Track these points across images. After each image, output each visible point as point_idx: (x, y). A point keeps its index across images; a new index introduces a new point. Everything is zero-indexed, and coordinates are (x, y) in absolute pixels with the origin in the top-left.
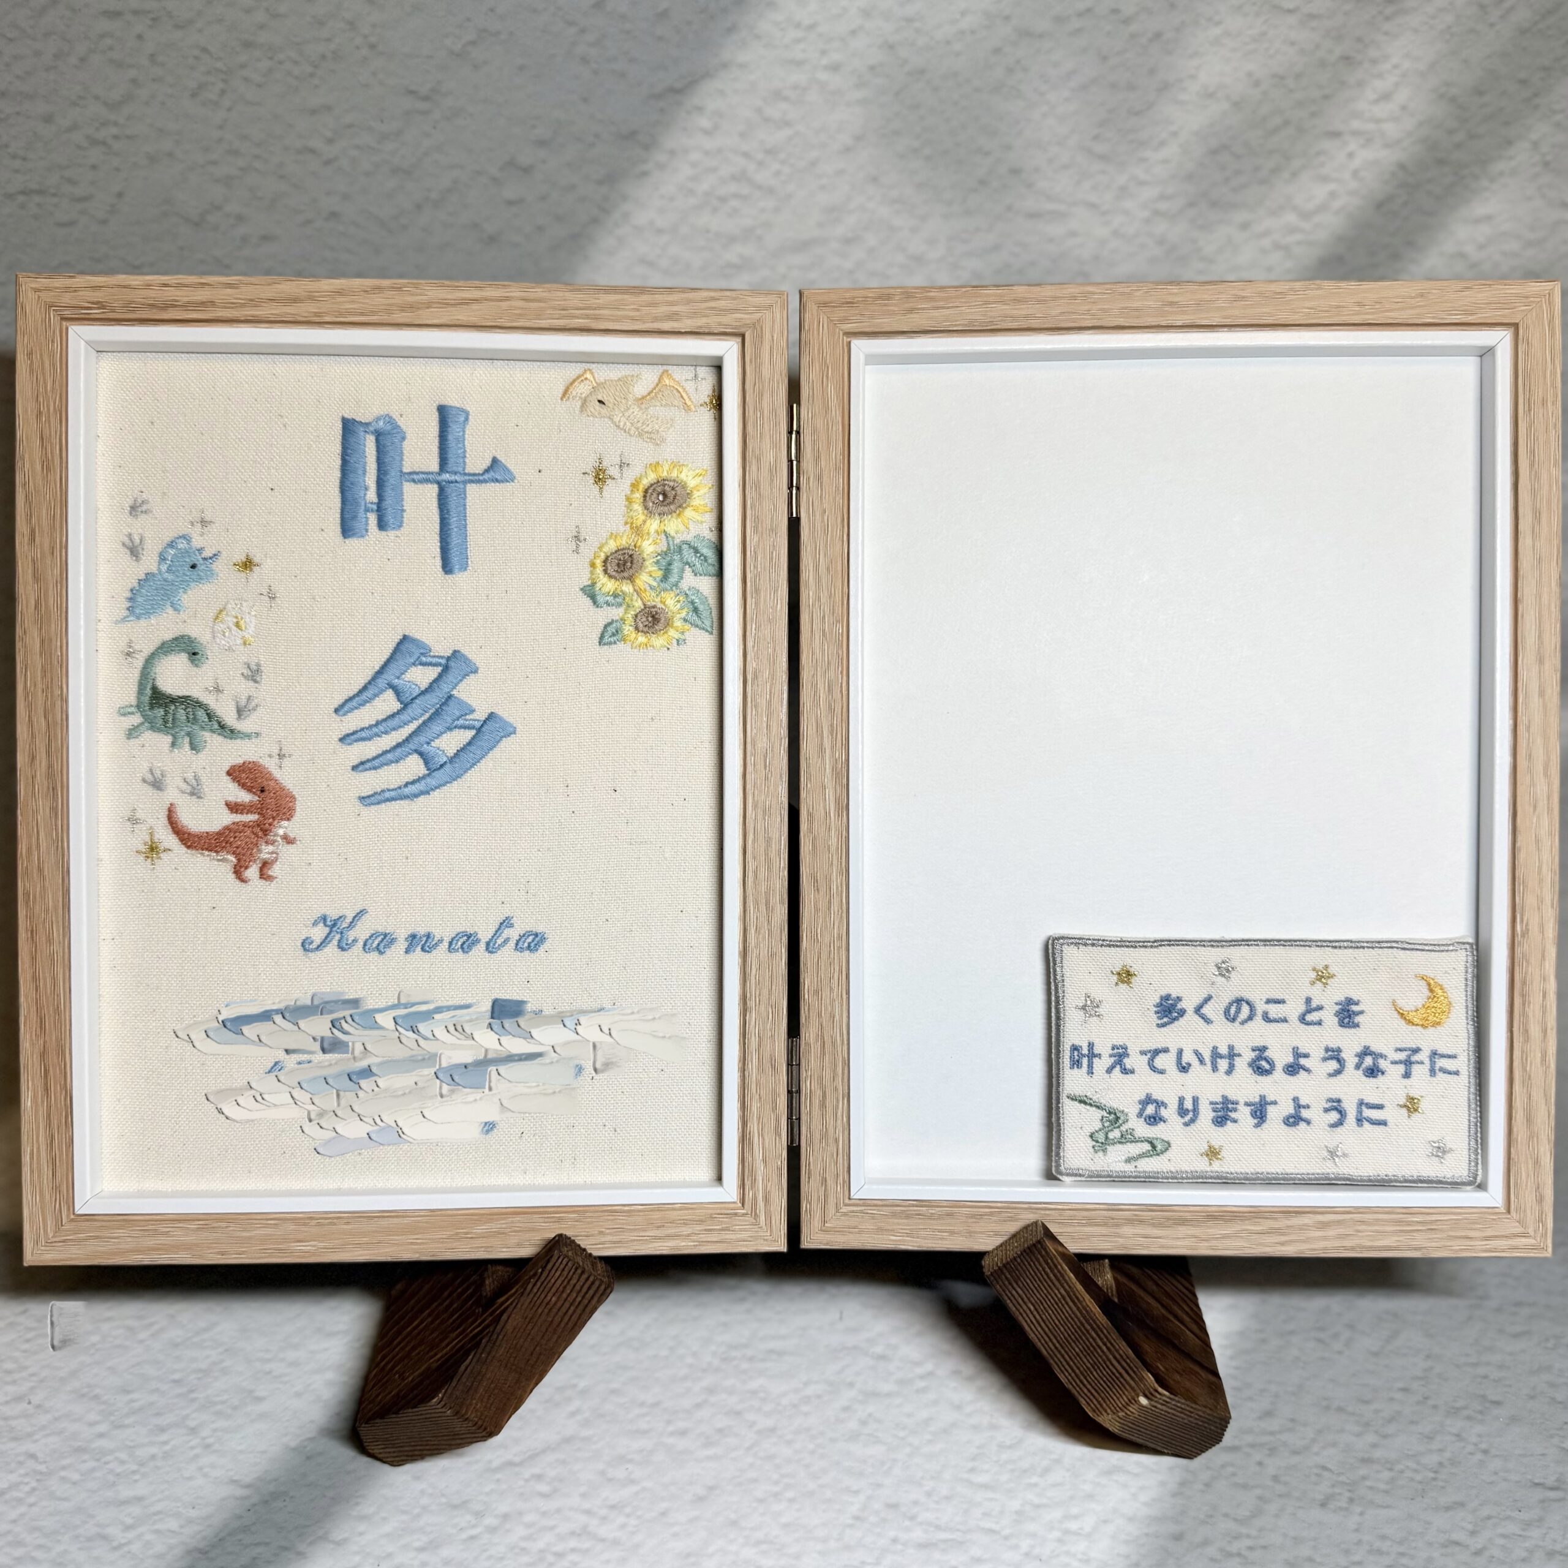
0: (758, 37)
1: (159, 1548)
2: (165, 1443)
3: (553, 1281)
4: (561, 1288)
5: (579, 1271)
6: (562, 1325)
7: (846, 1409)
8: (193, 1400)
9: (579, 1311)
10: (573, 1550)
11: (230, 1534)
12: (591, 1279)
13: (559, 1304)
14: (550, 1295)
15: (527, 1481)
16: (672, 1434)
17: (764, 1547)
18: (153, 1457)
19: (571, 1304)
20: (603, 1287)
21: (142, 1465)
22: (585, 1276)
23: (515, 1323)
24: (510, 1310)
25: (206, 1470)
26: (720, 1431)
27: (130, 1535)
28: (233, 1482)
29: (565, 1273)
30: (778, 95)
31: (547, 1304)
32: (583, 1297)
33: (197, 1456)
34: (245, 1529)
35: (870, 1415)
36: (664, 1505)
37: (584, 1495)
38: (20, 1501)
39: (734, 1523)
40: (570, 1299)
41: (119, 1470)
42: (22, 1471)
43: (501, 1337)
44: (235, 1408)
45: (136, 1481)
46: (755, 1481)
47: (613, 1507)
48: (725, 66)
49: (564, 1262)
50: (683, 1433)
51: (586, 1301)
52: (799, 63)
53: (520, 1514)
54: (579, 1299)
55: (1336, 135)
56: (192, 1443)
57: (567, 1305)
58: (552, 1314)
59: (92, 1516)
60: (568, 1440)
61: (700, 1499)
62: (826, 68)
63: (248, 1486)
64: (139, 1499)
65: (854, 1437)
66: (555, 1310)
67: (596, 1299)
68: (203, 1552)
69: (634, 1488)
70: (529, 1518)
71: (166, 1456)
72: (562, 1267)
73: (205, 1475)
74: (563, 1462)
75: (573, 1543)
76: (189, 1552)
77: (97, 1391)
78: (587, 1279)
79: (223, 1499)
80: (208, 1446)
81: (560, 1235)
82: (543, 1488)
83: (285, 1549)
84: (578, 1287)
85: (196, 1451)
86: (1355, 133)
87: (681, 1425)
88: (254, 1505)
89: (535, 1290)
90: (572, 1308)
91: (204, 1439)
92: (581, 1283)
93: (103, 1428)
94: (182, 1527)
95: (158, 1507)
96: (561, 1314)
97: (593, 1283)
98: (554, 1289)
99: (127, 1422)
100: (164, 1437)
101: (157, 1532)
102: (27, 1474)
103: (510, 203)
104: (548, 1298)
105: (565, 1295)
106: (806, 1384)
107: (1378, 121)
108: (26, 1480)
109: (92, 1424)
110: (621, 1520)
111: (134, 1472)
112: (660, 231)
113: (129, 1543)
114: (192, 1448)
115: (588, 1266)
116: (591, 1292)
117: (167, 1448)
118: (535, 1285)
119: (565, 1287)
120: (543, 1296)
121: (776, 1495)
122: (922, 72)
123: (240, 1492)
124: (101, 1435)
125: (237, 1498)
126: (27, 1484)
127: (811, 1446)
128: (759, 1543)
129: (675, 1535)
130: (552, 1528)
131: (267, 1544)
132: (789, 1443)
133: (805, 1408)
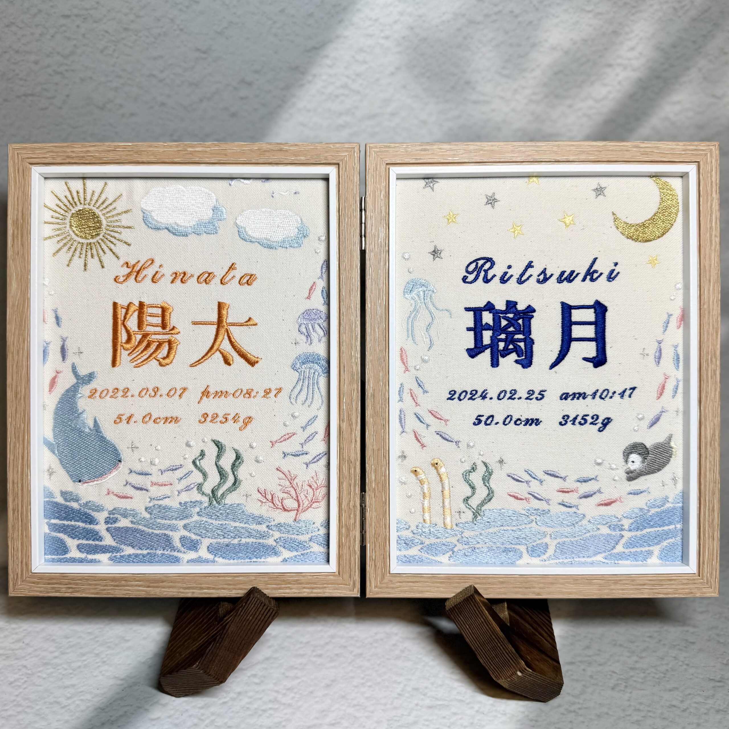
1: (83, 707)
2: (85, 660)
3: (250, 609)
4: (254, 613)
5: (263, 605)
6: (255, 630)
7: (394, 645)
8: (98, 641)
9: (262, 624)
10: (270, 709)
11: (114, 701)
12: (269, 608)
13: (253, 620)
14: (249, 616)
15: (249, 677)
16: (315, 656)
17: (357, 707)
18: (79, 667)
19: (259, 621)
20: (274, 612)
21: (74, 670)
22: (265, 607)
23: (232, 629)
24: (230, 623)
25: (104, 672)
26: (337, 655)
27: (70, 701)
28: (115, 678)
29: (256, 605)
30: (362, 50)
31: (248, 620)
32: (265, 617)
33: (99, 666)
34: (121, 699)
35: (405, 648)
36: (311, 689)
37: (275, 684)
38: (19, 687)
39: (343, 697)
40: (259, 618)
41: (64, 672)
42: (20, 673)
43: (226, 636)
44: (116, 645)
45: (72, 678)
46: (353, 677)
47: (288, 689)
48: (338, 37)
49: (256, 600)
50: (320, 656)
51: (266, 619)
52: (372, 36)
53: (246, 692)
54: (263, 618)
55: (610, 65)
56: (97, 661)
57: (257, 621)
58: (250, 625)
59: (52, 693)
60: (267, 659)
61: (328, 686)
62: (383, 38)
63: (122, 680)
64: (73, 686)
65: (398, 658)
66: (251, 623)
67: (271, 618)
68: (103, 709)
69: (297, 681)
70: (250, 694)
71: (85, 666)
72: (254, 602)
73: (103, 675)
74: (266, 669)
75: (270, 706)
76: (96, 709)
77: (54, 637)
78: (267, 608)
79: (111, 685)
80: (104, 662)
81: (254, 588)
82: (256, 680)
83: (140, 708)
84: (262, 612)
85: (99, 664)
87: (319, 652)
88: (125, 688)
89: (242, 614)
90: (259, 622)
91: (102, 658)
92: (263, 610)
93: (56, 654)
94: (93, 698)
95: (82, 689)
96: (254, 625)
97: (269, 610)
98: (251, 613)
99: (68, 651)
100: (84, 658)
101: (82, 700)
102: (22, 675)
103: (242, 98)
104: (248, 617)
105: (256, 616)
106: (376, 634)
107: (629, 59)
108: (22, 677)
109: (52, 652)
110: (292, 695)
111: (71, 674)
112: (309, 111)
113: (69, 705)
114: (97, 663)
115: (267, 602)
116: (268, 615)
117: (86, 663)
118: (242, 611)
119: (256, 612)
120: (245, 617)
121: (363, 684)
122: (425, 39)
123: (119, 682)
124: (56, 657)
125: (118, 685)
126: (23, 679)
127: (378, 662)
128: (355, 706)
129: (317, 702)
130: (261, 699)
131: (131, 705)
132: (369, 660)
133: (375, 645)
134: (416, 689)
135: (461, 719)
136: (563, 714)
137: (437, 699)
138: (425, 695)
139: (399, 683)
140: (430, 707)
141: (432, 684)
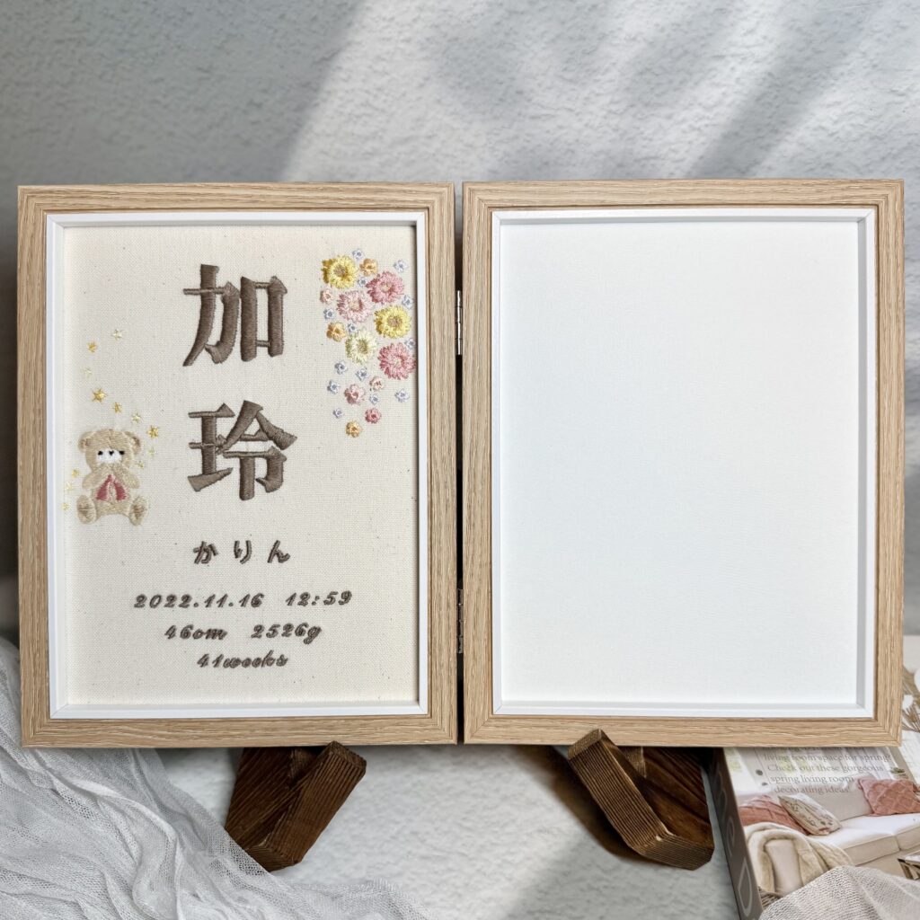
0: (364, 27)
30: (379, 58)
48: (349, 44)
52: (389, 39)
55: (721, 57)
62: (403, 41)
65: (407, 792)
86: (733, 56)
107: (748, 47)
122: (456, 39)
127: (382, 794)
134: (414, 833)
135: (456, 877)
136: (582, 890)
137: (435, 849)
138: (423, 841)
139: (397, 823)
140: (424, 858)
141: (436, 829)
